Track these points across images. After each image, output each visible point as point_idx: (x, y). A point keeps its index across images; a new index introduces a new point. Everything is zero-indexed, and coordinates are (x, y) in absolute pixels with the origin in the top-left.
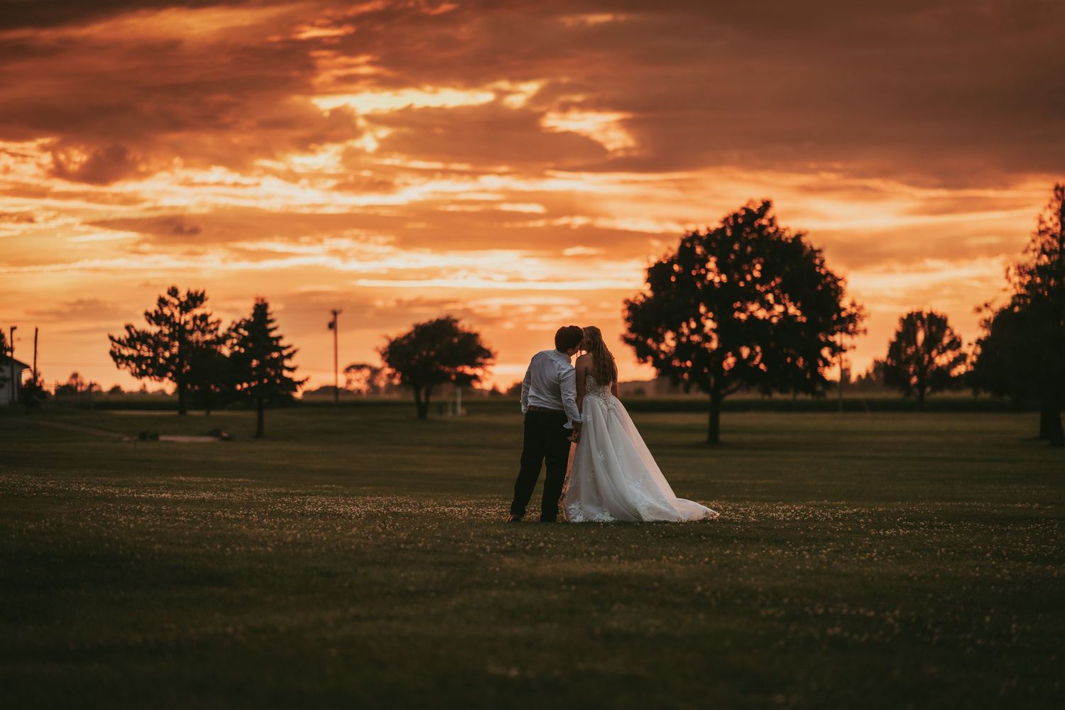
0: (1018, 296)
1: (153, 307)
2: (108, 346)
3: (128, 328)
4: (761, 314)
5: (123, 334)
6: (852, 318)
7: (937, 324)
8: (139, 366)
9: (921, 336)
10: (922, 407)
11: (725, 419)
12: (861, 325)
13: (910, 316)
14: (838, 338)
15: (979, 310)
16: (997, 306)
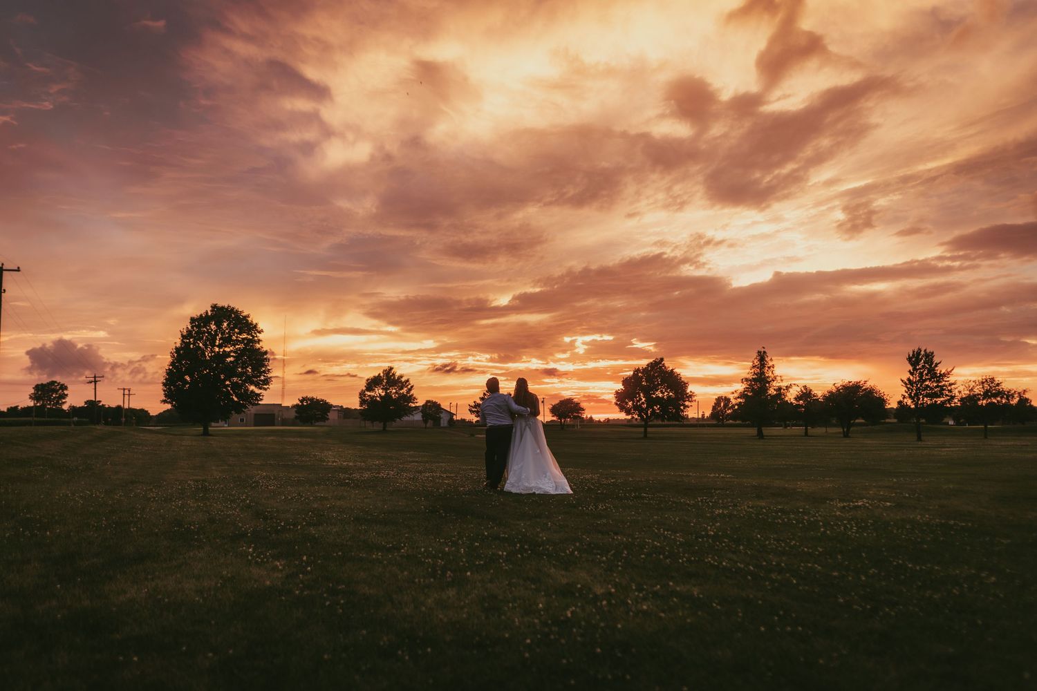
0: (747, 388)
1: (482, 396)
2: (468, 407)
3: (475, 402)
4: (660, 395)
5: (473, 404)
6: (691, 396)
7: (727, 400)
8: (477, 413)
9: (722, 404)
10: (724, 426)
11: (649, 430)
12: (694, 399)
13: (719, 398)
14: (687, 403)
15: (733, 393)
16: (739, 392)
